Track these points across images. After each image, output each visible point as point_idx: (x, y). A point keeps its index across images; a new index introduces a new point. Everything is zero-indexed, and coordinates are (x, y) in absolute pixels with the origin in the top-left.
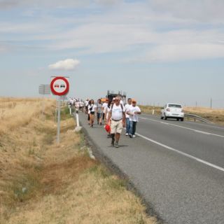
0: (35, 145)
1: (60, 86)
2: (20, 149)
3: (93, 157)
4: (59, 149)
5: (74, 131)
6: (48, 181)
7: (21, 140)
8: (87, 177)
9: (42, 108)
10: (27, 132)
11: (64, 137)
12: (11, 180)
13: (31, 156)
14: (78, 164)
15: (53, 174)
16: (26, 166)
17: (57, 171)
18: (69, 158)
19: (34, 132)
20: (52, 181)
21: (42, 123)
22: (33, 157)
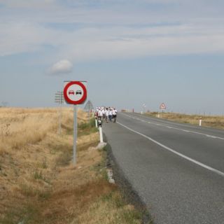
0: (45, 167)
1: (75, 93)
2: (24, 173)
3: (112, 181)
4: (75, 171)
5: (97, 148)
6: (51, 213)
7: (28, 160)
8: (98, 207)
9: (63, 121)
10: (38, 151)
11: (84, 156)
12: (6, 212)
13: (37, 180)
14: (92, 191)
15: (59, 204)
16: (29, 194)
17: (65, 199)
18: (83, 182)
19: (47, 151)
20: (56, 213)
21: (60, 138)
22: (40, 182)
